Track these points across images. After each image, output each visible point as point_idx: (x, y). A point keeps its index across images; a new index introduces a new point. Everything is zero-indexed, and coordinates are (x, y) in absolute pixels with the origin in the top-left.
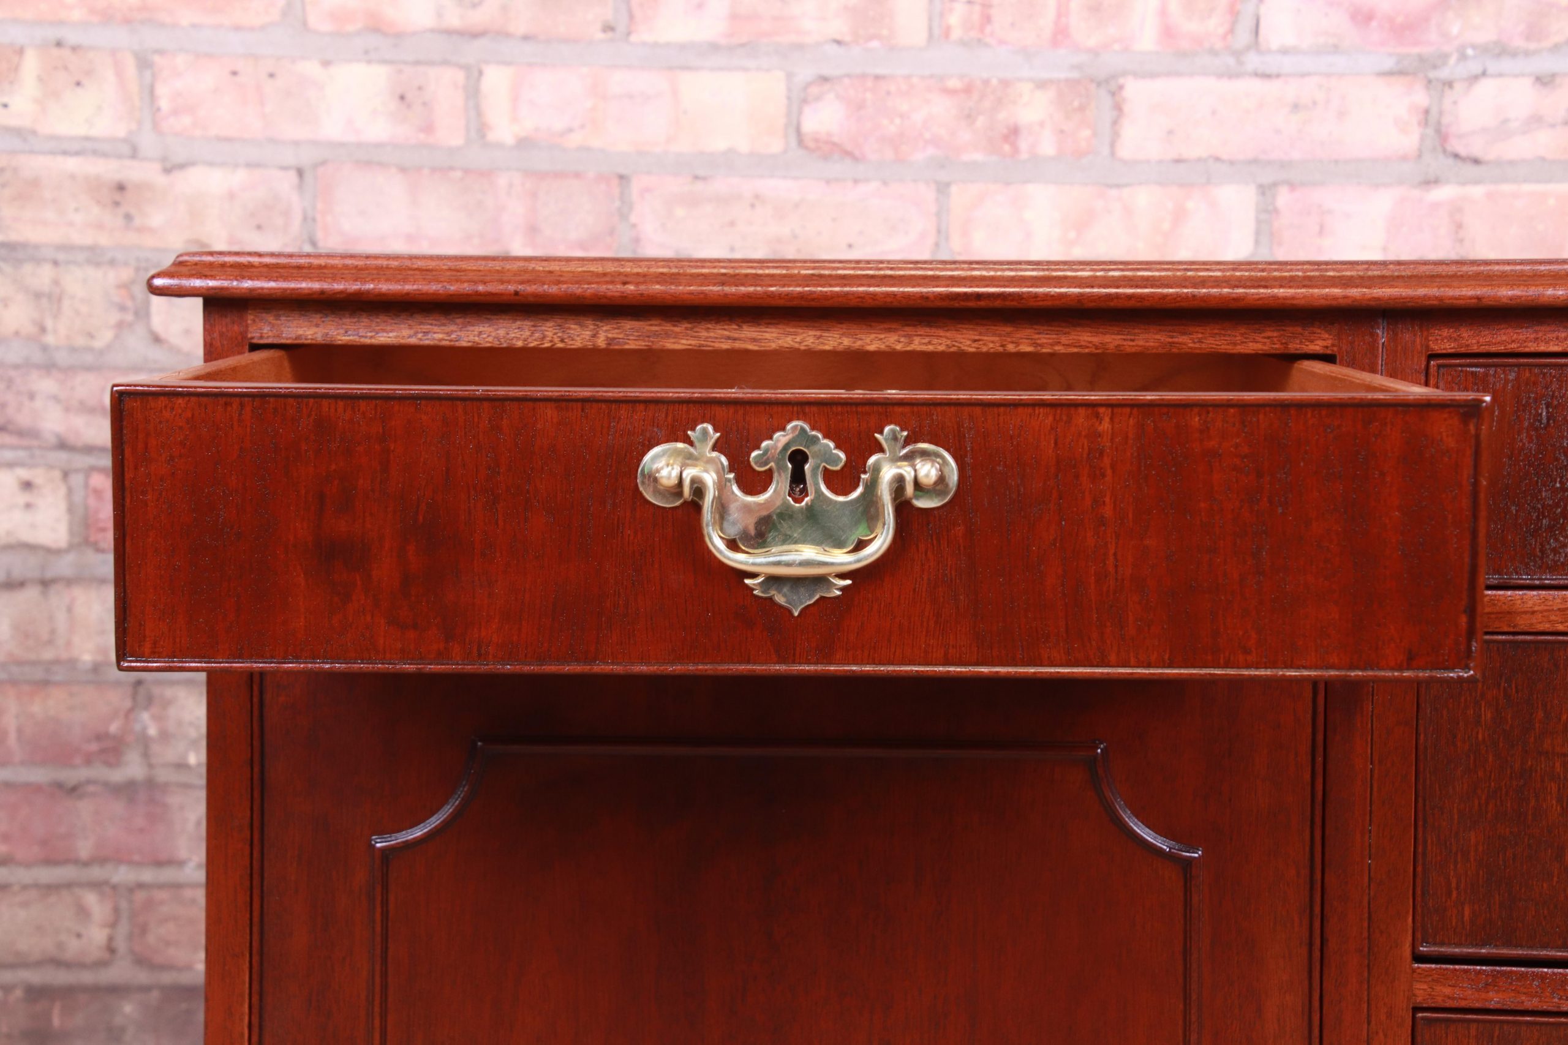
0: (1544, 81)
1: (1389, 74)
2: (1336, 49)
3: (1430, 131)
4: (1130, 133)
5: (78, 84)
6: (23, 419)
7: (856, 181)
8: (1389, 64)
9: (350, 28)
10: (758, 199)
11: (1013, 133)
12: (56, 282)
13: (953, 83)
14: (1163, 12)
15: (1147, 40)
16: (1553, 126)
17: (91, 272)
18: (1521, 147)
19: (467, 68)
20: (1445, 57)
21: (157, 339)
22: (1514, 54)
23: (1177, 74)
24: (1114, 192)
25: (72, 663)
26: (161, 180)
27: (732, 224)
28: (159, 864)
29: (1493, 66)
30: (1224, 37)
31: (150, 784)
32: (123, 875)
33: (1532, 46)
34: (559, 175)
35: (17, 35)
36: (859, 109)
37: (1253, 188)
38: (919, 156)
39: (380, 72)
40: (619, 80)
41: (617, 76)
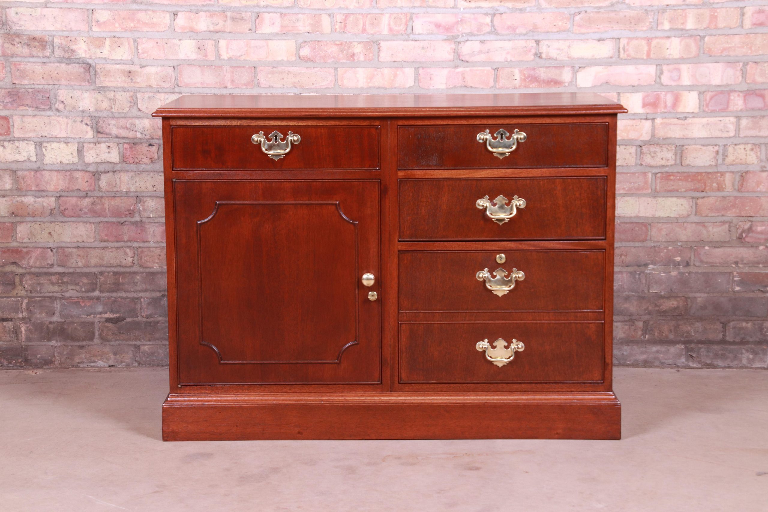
0: (482, 42)
1: (446, 40)
2: (432, 34)
3: (456, 54)
4: (382, 55)
5: (119, 47)
6: (107, 131)
7: (314, 68)
8: (445, 37)
9: (186, 31)
10: (289, 73)
11: (353, 55)
12: (114, 96)
13: (337, 43)
14: (389, 25)
15: (386, 32)
16: (485, 53)
17: (123, 93)
18: (478, 58)
19: (215, 40)
20: (459, 36)
21: (139, 110)
22: (474, 35)
23: (394, 40)
24: (379, 70)
25: (121, 191)
26: (139, 70)
27: (283, 79)
28: (144, 242)
29: (470, 38)
30: (405, 31)
31: (141, 222)
32: (135, 244)
33: (479, 33)
34: (239, 67)
35: (104, 35)
36: (314, 49)
37: (413, 68)
38: (330, 61)
39: (193, 42)
40: (253, 43)
41: (253, 42)
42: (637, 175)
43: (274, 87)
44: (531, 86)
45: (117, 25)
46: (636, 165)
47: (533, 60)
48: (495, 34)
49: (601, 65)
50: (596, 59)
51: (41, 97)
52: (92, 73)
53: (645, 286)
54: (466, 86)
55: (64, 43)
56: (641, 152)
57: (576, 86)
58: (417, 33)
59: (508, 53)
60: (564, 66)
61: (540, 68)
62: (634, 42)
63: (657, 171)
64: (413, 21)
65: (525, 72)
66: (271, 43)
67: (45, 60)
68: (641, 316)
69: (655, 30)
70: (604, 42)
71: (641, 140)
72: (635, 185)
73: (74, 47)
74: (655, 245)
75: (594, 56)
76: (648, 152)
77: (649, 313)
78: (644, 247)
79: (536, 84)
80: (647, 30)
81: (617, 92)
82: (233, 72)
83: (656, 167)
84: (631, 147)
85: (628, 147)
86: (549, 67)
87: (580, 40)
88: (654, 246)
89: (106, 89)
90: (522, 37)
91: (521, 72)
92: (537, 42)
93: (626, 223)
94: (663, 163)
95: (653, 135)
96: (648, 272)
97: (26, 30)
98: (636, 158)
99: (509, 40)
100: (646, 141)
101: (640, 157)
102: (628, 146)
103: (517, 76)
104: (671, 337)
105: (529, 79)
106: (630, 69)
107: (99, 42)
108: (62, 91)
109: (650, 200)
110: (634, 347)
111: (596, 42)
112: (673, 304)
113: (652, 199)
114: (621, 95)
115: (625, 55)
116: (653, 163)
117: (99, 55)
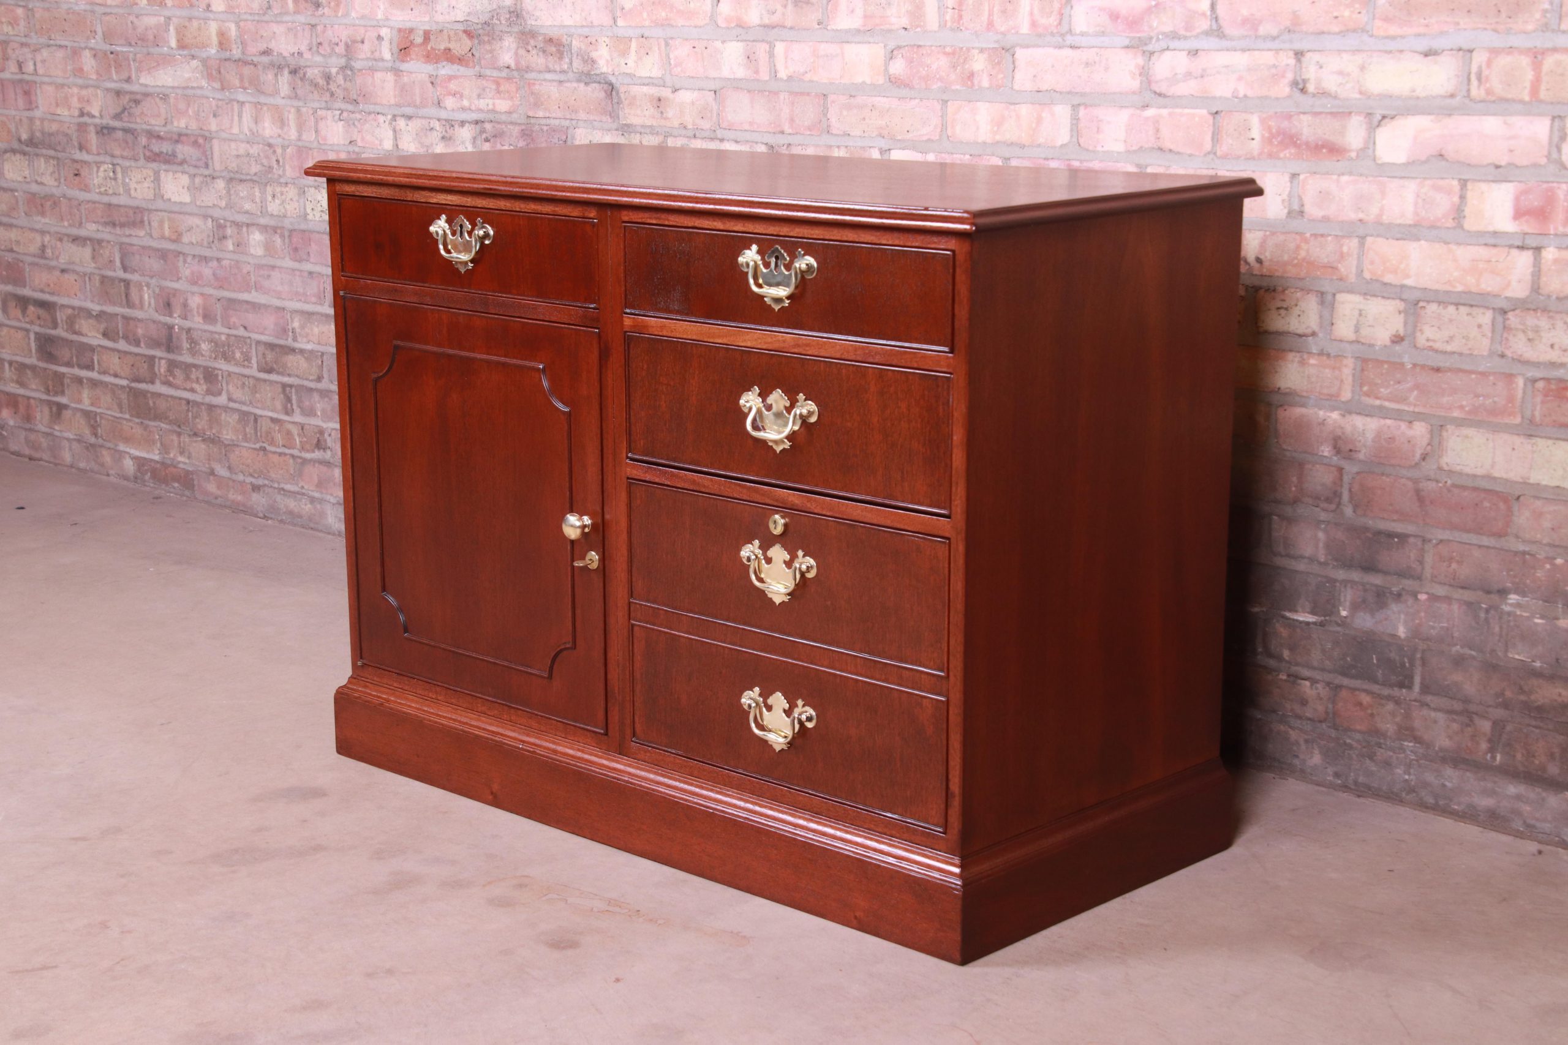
0: (1194, 53)
1: (1127, 47)
2: (1103, 34)
3: (1144, 79)
4: (1018, 75)
5: (647, 53)
7: (911, 99)
8: (1127, 42)
9: (731, 25)
10: (873, 108)
11: (971, 75)
13: (948, 50)
14: (1031, 14)
15: (1025, 29)
16: (1196, 78)
17: (651, 137)
18: (1183, 89)
19: (770, 43)
20: (1151, 38)
22: (1179, 38)
23: (1038, 46)
24: (1012, 107)
26: (671, 96)
27: (864, 119)
29: (1172, 45)
30: (1056, 27)
33: (1188, 34)
34: (802, 94)
35: (630, 33)
36: (911, 62)
37: (1070, 106)
38: (935, 87)
39: (740, 45)
40: (824, 48)
41: (823, 46)
42: (1491, 378)
43: (852, 134)
44: (1282, 155)
45: (645, 15)
46: (1492, 354)
47: (1289, 97)
48: (1218, 36)
49: (1429, 114)
50: (1418, 98)
51: (556, 141)
52: (615, 101)
53: (1499, 641)
54: (1161, 149)
55: (583, 47)
56: (1504, 327)
57: (1374, 160)
58: (1078, 32)
59: (1240, 79)
60: (1350, 113)
61: (1302, 116)
62: (1504, 61)
63: (1538, 374)
64: (1072, 7)
65: (1272, 123)
66: (847, 46)
67: (562, 77)
68: (1489, 706)
69: (1553, 31)
70: (1438, 58)
71: (1506, 298)
72: (1487, 402)
73: (594, 55)
74: (1527, 549)
75: (1414, 91)
76: (1521, 327)
77: (1506, 705)
78: (1502, 549)
79: (1293, 151)
80: (1534, 31)
81: (1460, 180)
82: (793, 103)
83: (1537, 365)
84: (1482, 310)
85: (1475, 311)
86: (1321, 113)
87: (1386, 52)
88: (1524, 553)
89: (631, 130)
90: (1270, 44)
91: (1263, 121)
92: (1299, 55)
93: (1464, 488)
94: (1554, 356)
95: (1536, 288)
96: (1507, 608)
97: (542, 26)
98: (1492, 337)
99: (1243, 50)
100: (1517, 299)
101: (1502, 337)
102: (1474, 308)
103: (1256, 132)
104: (1553, 770)
105: (1279, 139)
106: (1492, 125)
107: (621, 45)
108: (581, 130)
109: (1518, 440)
110: (1468, 774)
111: (1420, 58)
112: (1560, 695)
113: (1522, 439)
114: (1469, 186)
115: (1482, 93)
116: (1529, 354)
117: (625, 69)
